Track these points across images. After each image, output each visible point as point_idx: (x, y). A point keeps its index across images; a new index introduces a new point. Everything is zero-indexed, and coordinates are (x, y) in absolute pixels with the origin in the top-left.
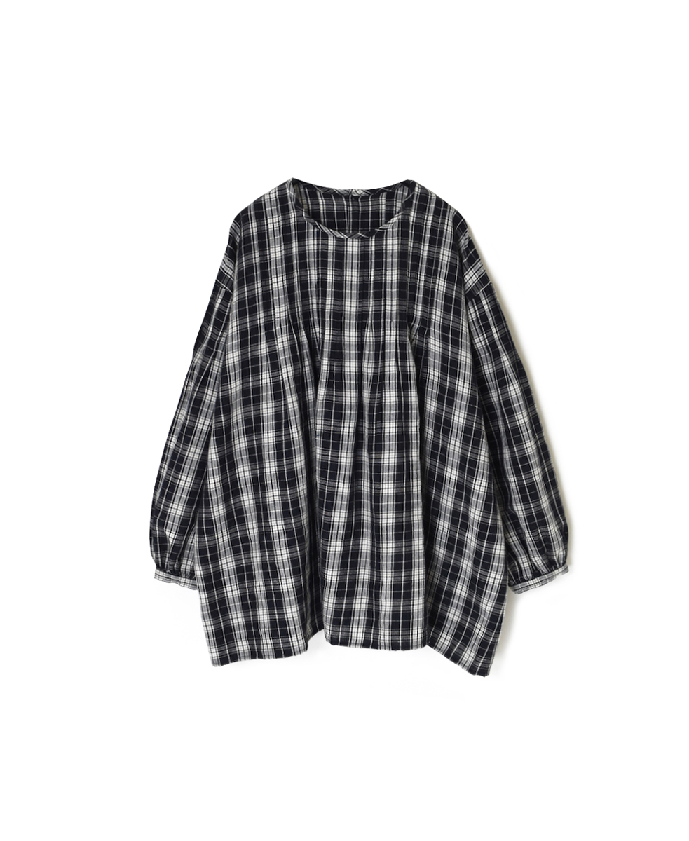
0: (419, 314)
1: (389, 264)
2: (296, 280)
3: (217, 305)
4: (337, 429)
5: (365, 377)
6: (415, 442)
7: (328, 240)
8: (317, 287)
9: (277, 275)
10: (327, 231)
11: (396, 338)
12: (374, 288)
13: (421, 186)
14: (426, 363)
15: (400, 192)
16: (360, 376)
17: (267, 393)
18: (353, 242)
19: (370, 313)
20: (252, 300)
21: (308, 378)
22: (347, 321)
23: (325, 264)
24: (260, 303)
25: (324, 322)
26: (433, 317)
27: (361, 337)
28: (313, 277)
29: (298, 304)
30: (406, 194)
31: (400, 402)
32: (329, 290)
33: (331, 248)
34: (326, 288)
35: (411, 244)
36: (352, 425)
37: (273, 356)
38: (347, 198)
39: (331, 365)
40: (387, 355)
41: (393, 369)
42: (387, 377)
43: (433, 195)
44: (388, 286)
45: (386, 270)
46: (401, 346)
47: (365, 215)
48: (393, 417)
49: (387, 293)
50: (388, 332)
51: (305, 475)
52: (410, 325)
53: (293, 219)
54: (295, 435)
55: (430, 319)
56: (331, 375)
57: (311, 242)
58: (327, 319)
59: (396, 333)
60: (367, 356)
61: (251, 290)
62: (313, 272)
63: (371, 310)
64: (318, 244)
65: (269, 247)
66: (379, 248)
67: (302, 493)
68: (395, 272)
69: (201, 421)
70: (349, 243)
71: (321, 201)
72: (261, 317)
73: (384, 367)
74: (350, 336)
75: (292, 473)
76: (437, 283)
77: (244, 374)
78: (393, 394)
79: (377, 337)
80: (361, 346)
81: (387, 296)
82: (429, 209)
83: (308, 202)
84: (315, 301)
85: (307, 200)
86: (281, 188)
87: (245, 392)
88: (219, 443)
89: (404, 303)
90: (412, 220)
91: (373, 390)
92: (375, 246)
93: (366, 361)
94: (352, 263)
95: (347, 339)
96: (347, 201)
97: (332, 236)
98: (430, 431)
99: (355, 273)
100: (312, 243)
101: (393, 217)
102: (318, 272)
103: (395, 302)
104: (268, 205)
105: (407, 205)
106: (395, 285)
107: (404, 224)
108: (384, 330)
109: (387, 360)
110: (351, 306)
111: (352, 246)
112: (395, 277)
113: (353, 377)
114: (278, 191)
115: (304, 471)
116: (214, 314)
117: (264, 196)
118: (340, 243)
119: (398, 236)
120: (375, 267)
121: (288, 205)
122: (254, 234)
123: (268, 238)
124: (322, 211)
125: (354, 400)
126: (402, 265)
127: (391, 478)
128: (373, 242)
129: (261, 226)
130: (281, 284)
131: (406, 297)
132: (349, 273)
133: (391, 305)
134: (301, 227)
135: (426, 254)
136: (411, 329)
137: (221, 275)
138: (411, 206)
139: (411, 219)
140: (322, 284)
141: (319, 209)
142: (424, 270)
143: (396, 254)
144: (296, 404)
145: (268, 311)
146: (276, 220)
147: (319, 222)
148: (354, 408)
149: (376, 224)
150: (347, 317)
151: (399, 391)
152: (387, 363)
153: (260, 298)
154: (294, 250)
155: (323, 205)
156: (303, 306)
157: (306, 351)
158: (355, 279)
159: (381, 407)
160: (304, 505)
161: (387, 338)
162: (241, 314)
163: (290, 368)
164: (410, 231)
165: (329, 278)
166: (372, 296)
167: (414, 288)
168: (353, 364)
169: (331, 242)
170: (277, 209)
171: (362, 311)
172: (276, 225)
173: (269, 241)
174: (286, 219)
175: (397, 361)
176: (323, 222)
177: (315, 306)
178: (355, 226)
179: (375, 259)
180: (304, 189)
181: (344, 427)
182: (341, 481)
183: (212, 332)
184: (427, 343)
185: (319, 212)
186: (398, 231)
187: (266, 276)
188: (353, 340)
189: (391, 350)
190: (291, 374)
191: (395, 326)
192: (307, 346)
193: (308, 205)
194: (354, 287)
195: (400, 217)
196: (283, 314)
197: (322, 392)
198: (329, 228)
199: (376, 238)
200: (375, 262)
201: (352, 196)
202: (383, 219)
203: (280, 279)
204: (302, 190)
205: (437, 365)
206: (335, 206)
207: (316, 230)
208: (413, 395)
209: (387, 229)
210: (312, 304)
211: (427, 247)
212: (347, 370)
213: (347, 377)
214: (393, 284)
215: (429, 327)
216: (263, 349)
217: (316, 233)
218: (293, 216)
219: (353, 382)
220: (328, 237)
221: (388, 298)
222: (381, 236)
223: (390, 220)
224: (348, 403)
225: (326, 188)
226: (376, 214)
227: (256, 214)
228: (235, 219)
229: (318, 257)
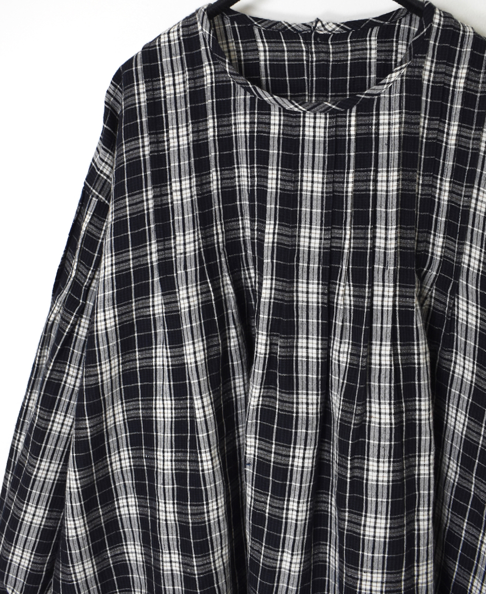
0: (438, 251)
1: (382, 161)
2: (214, 186)
3: (84, 226)
4: (280, 459)
5: (335, 368)
6: (425, 492)
7: (270, 114)
8: (251, 199)
9: (180, 177)
10: (268, 98)
11: (394, 301)
12: (354, 205)
13: (444, 12)
14: (449, 343)
15: (404, 26)
16: (326, 365)
17: (163, 383)
18: (315, 118)
19: (346, 251)
20: (139, 220)
21: (234, 358)
22: (303, 264)
23: (263, 160)
24: (152, 226)
25: (261, 263)
26: (466, 259)
27: (329, 294)
28: (245, 182)
29: (218, 229)
30: (416, 29)
31: (399, 423)
32: (270, 206)
33: (274, 130)
34: (265, 202)
35: (424, 122)
36: (309, 453)
37: (173, 319)
38: (307, 37)
39: (271, 344)
40: (376, 333)
41: (386, 360)
42: (375, 374)
43: (468, 29)
44: (381, 201)
45: (376, 172)
46: (403, 316)
47: (339, 68)
48: (385, 452)
49: (378, 215)
50: (378, 290)
51: (225, 531)
52: (419, 272)
53: (209, 77)
54: (207, 465)
55: (459, 263)
56: (271, 361)
57: (241, 119)
58: (267, 261)
59: (395, 291)
60: (338, 331)
61: (136, 204)
62: (244, 172)
63: (347, 246)
64: (252, 123)
65: (167, 127)
66: (364, 130)
67: (219, 563)
68: (394, 175)
69: (59, 418)
70: (309, 121)
71: (260, 45)
72: (154, 250)
73: (371, 354)
74: (307, 293)
75: (202, 530)
76: (475, 196)
77: (126, 347)
78: (385, 408)
79: (358, 296)
80: (328, 311)
81: (378, 221)
82: (460, 56)
83: (238, 47)
84: (248, 223)
85: (237, 43)
86: (189, 23)
87: (128, 376)
88: (82, 464)
89: (409, 233)
90: (426, 77)
91: (349, 395)
92: (357, 125)
93: (337, 338)
94: (314, 157)
95: (302, 297)
96: (308, 44)
97: (277, 107)
98: (453, 465)
99: (318, 177)
100: (243, 121)
101: (392, 72)
102: (252, 172)
103: (392, 234)
104: (165, 52)
105: (418, 48)
106: (393, 201)
107: (412, 85)
108: (371, 286)
109: (376, 342)
110: (310, 238)
111: (314, 127)
112: (393, 186)
113: (313, 368)
114: (183, 27)
115: (224, 526)
116: (80, 241)
117: (159, 37)
118: (292, 120)
119: (400, 108)
120: (356, 167)
121: (200, 52)
122: (143, 104)
123: (166, 112)
124: (262, 63)
125: (313, 409)
126: (407, 163)
127: (378, 564)
128: (353, 119)
129: (154, 90)
130: (186, 194)
131: (413, 222)
132: (307, 176)
133: (386, 239)
134: (223, 90)
135: (452, 140)
136: (422, 278)
137: (93, 176)
138: (426, 52)
139: (426, 75)
140: (259, 195)
141: (258, 59)
142: (449, 172)
143: (397, 142)
144: (209, 411)
145: (164, 240)
146: (179, 79)
147: (257, 82)
148: (313, 423)
149: (360, 85)
150: (303, 257)
151: (398, 404)
152: (375, 349)
153: (152, 217)
154: (211, 133)
155: (265, 51)
156: (227, 232)
157: (232, 310)
158: (318, 188)
159: (362, 430)
160: (222, 581)
161: (377, 301)
162: (120, 246)
163: (200, 346)
164: (424, 98)
165: (272, 185)
166: (349, 220)
167: (429, 203)
168: (313, 343)
169: (275, 119)
170: (181, 58)
171: (331, 247)
172: (180, 88)
173: (167, 117)
174: (196, 77)
175: (394, 345)
176: (264, 83)
177: (248, 232)
178: (322, 89)
179: (356, 150)
180: (232, 23)
181: (294, 457)
182: (288, 550)
183: (77, 269)
184: (452, 307)
185: (258, 65)
186: (401, 97)
187: (161, 179)
188: (313, 298)
189: (383, 325)
190: (201, 356)
191: (391, 278)
192: (233, 303)
193: (239, 52)
194: (317, 203)
195: (404, 71)
196: (190, 248)
197: (256, 391)
198: (273, 92)
199: (357, 111)
200: (356, 156)
201: (316, 34)
202: (373, 76)
203: (186, 184)
204: (228, 25)
205: (470, 350)
206: (286, 54)
207: (248, 97)
208: (424, 406)
209: (379, 94)
210: (243, 228)
211: (456, 128)
212: (302, 353)
213: (302, 367)
214: (390, 200)
215: (457, 277)
216: (157, 304)
217: (248, 102)
218: (209, 72)
219: (313, 376)
220: (270, 110)
221: (381, 225)
222: (367, 108)
223: (385, 76)
224: (302, 415)
225: (270, 21)
226: (360, 66)
227: (145, 69)
228: (113, 79)
229: (252, 147)
